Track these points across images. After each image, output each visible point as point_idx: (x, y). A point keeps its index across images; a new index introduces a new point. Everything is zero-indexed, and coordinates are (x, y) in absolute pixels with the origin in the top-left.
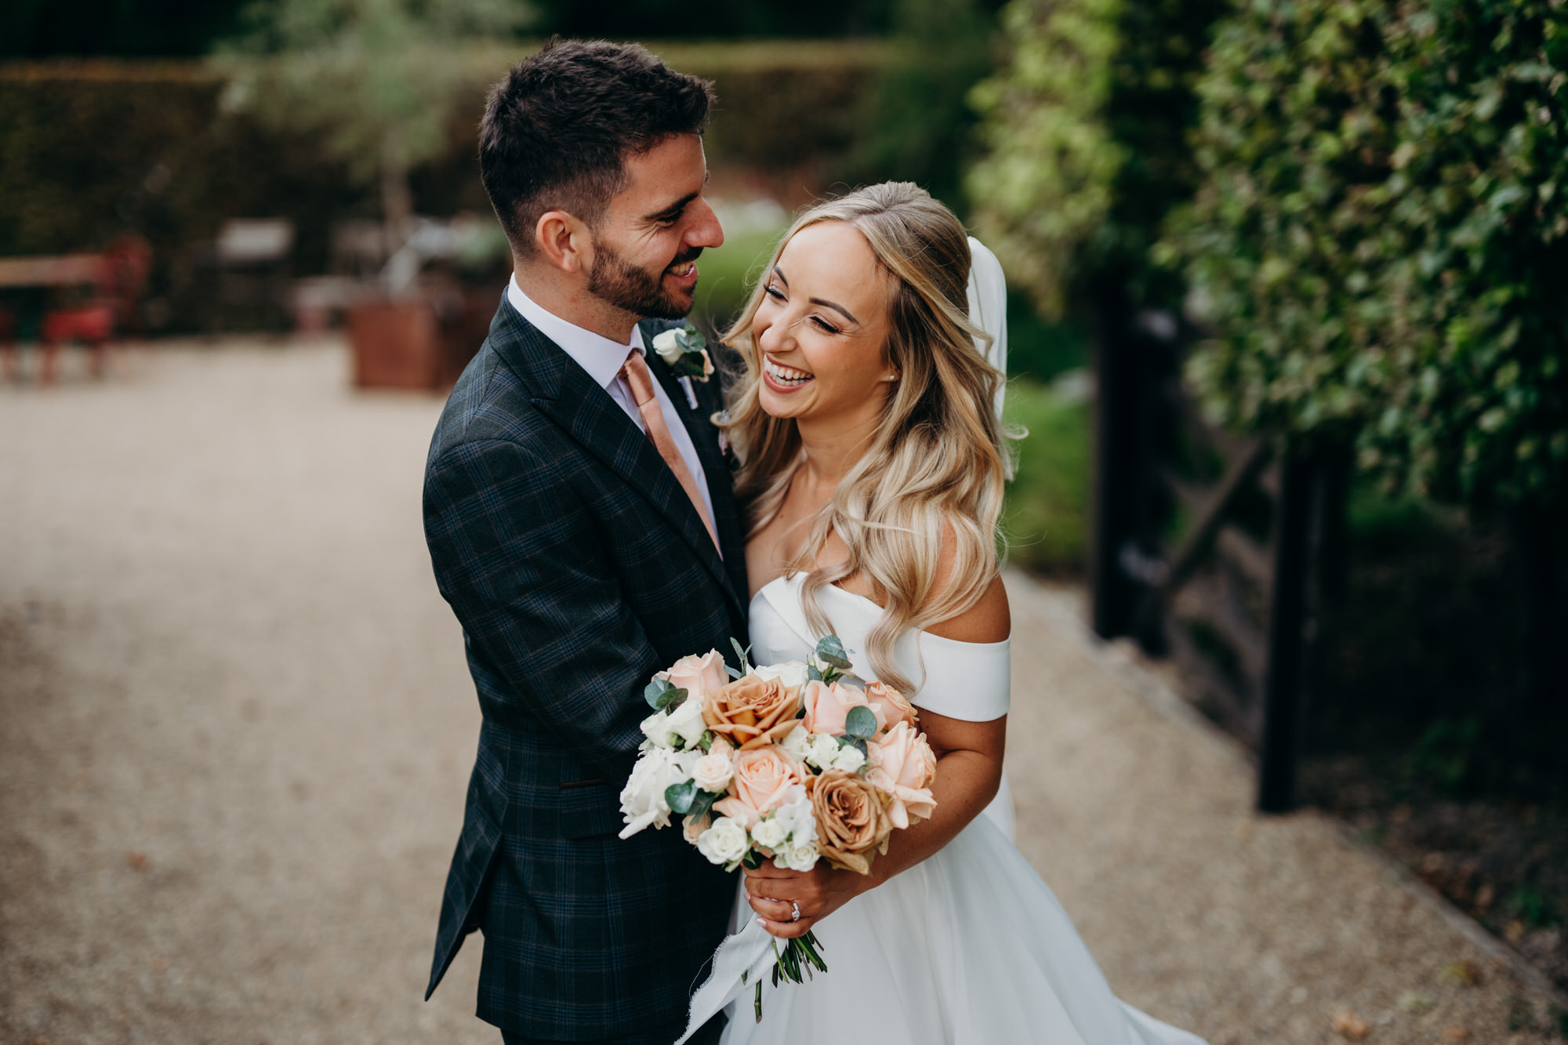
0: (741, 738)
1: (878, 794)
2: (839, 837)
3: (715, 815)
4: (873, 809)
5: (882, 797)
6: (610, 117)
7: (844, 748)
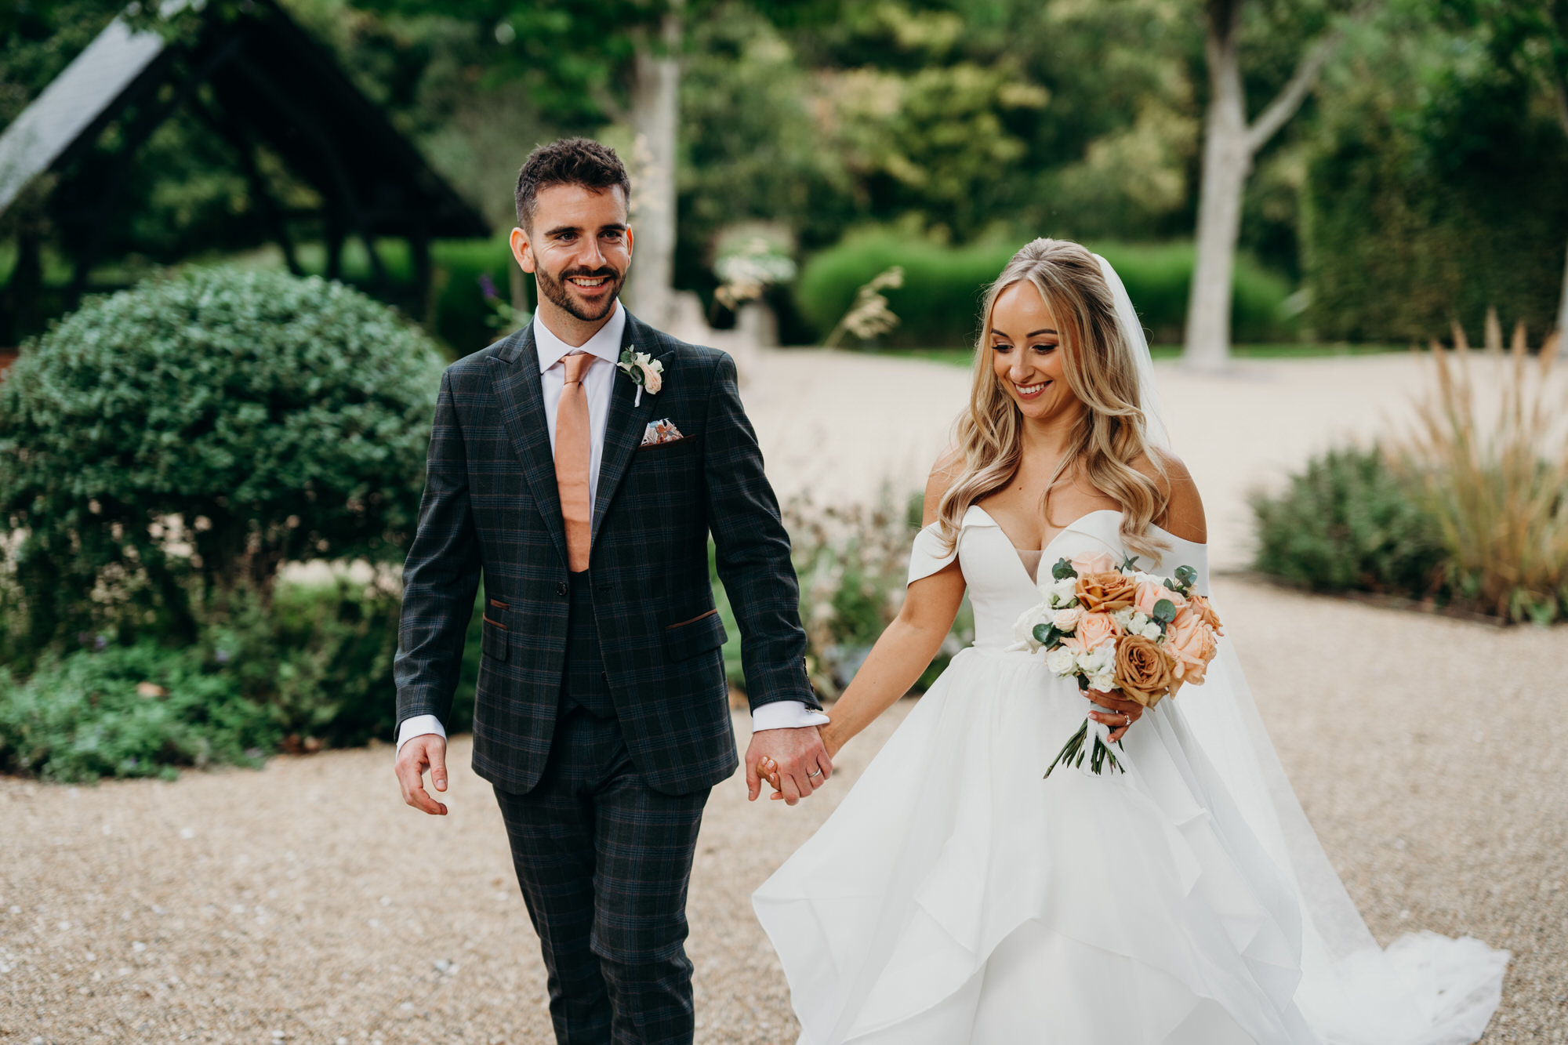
0: (1091, 604)
1: (1166, 658)
2: (1131, 677)
3: (1060, 645)
4: (1160, 666)
5: (1168, 659)
7: (1150, 624)
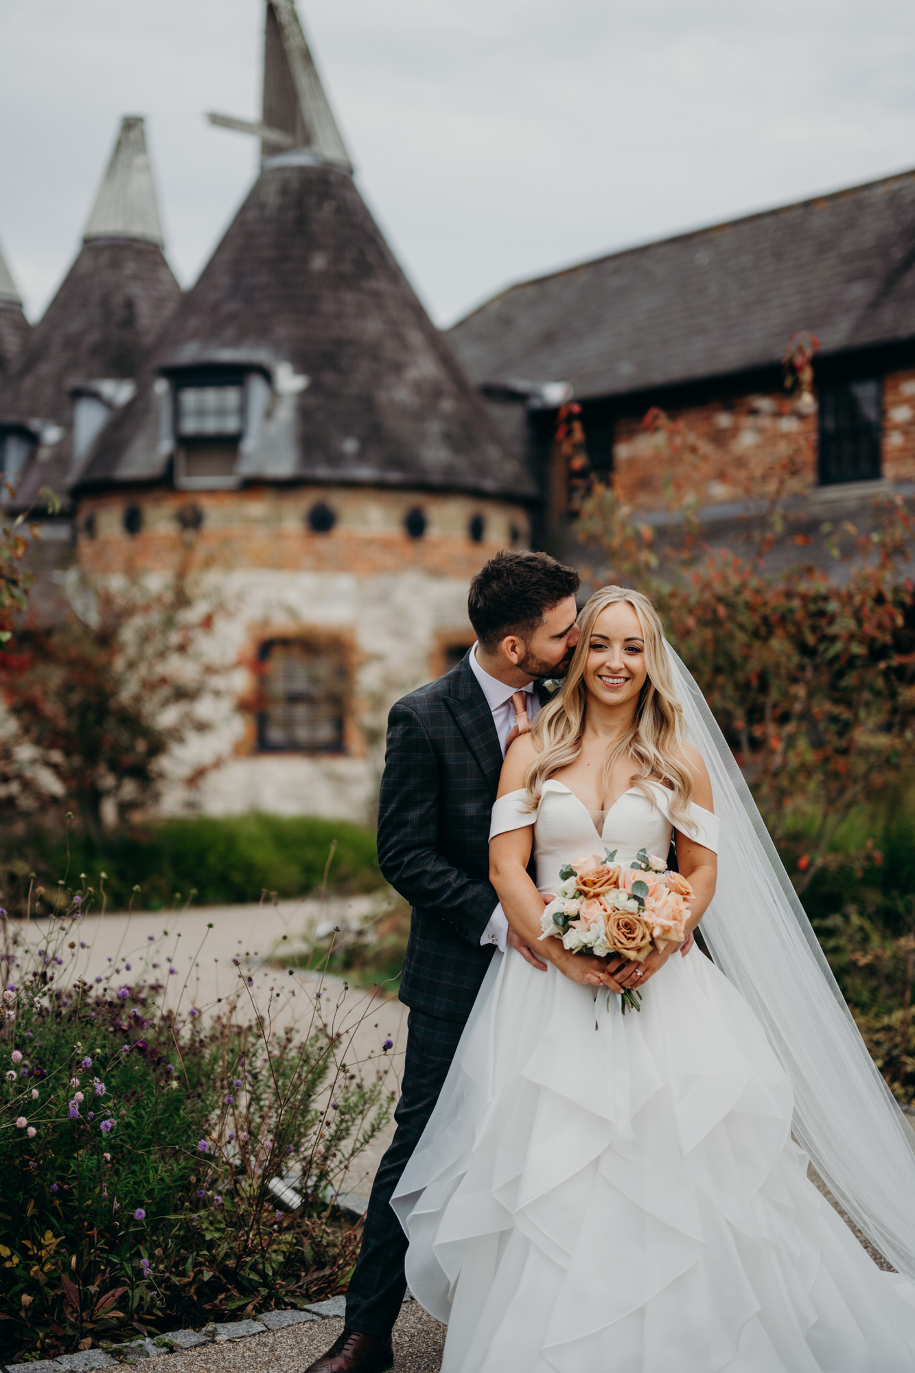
0: (586, 893)
1: (644, 924)
2: (619, 941)
3: (570, 927)
5: (647, 923)
6: (538, 593)
7: (630, 901)
